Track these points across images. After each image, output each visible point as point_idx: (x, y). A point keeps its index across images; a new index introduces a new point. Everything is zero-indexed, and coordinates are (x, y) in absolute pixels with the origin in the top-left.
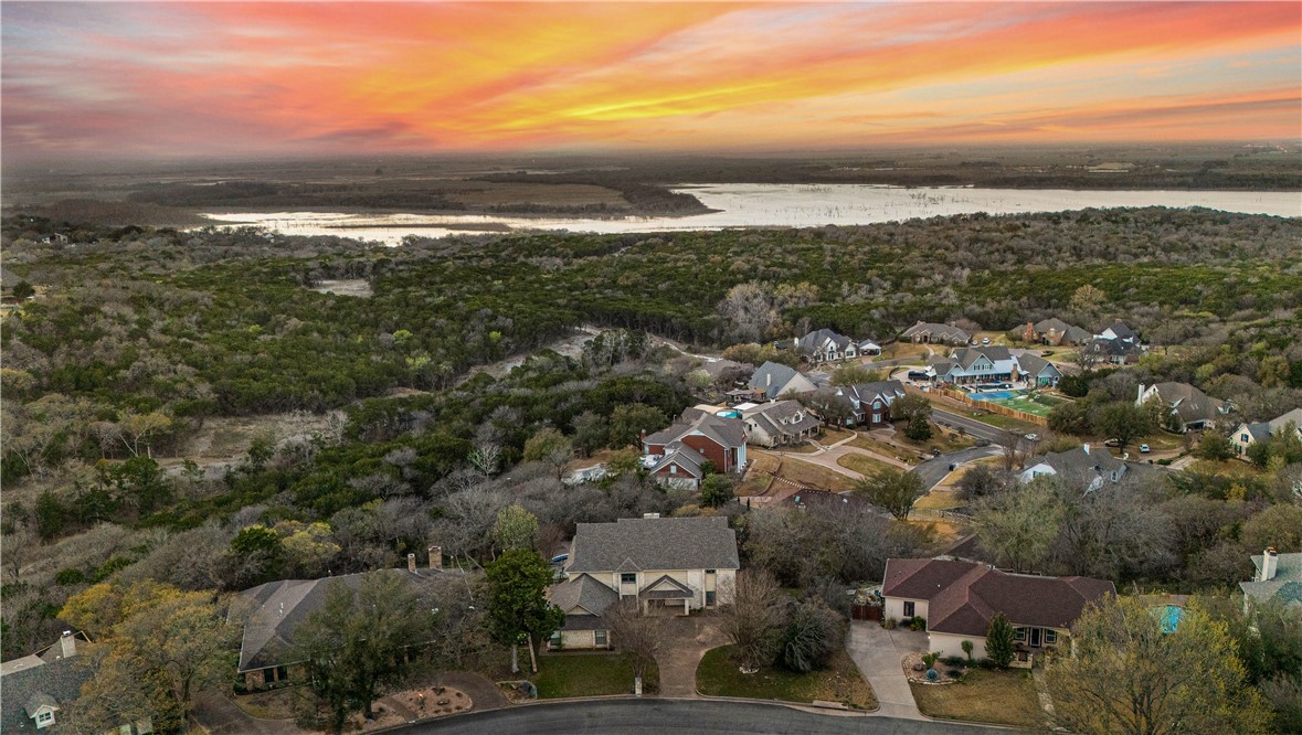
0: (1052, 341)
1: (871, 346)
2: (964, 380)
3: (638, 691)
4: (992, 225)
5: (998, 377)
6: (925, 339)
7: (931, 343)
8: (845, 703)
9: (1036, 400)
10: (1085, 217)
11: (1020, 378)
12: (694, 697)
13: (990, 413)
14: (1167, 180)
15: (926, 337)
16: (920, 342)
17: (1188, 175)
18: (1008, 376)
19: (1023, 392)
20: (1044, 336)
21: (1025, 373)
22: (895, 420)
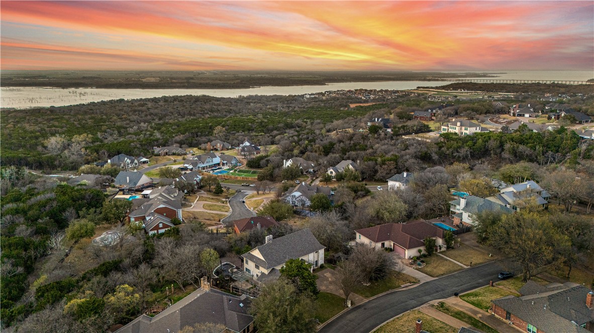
0: (219, 149)
1: (144, 159)
2: (204, 168)
3: (349, 306)
4: (130, 104)
5: (215, 165)
6: (166, 154)
7: (169, 155)
8: (410, 282)
9: (238, 172)
10: (165, 99)
11: (223, 164)
12: (366, 301)
13: (226, 180)
14: (178, 84)
15: (167, 153)
16: (164, 155)
17: (184, 83)
18: (219, 164)
19: (230, 170)
20: (215, 147)
21: (225, 162)
22: (201, 188)
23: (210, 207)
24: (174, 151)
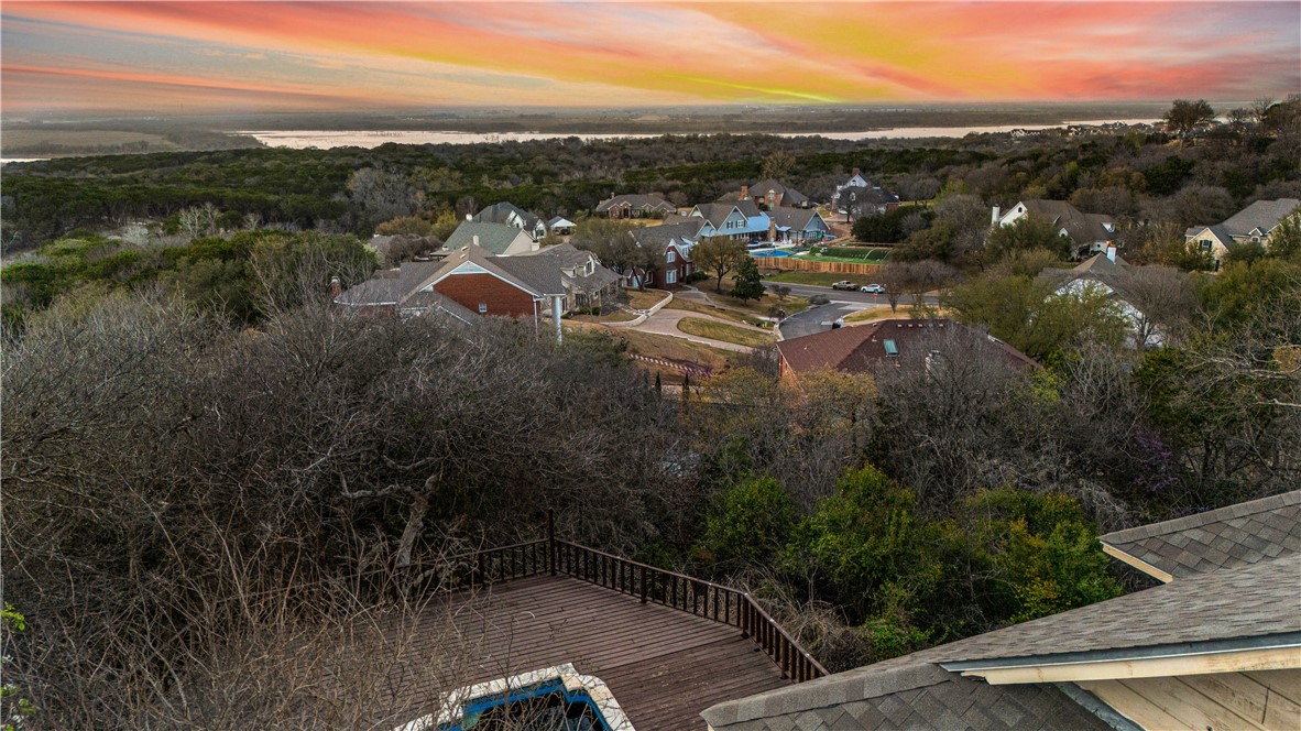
0: (771, 205)
1: (563, 223)
6: (625, 213)
7: (632, 217)
9: (824, 254)
11: (779, 236)
13: (781, 271)
15: (626, 211)
16: (620, 217)
18: (764, 235)
19: (797, 249)
20: (761, 201)
21: (784, 229)
22: (689, 280)
23: (703, 328)
24: (647, 207)
